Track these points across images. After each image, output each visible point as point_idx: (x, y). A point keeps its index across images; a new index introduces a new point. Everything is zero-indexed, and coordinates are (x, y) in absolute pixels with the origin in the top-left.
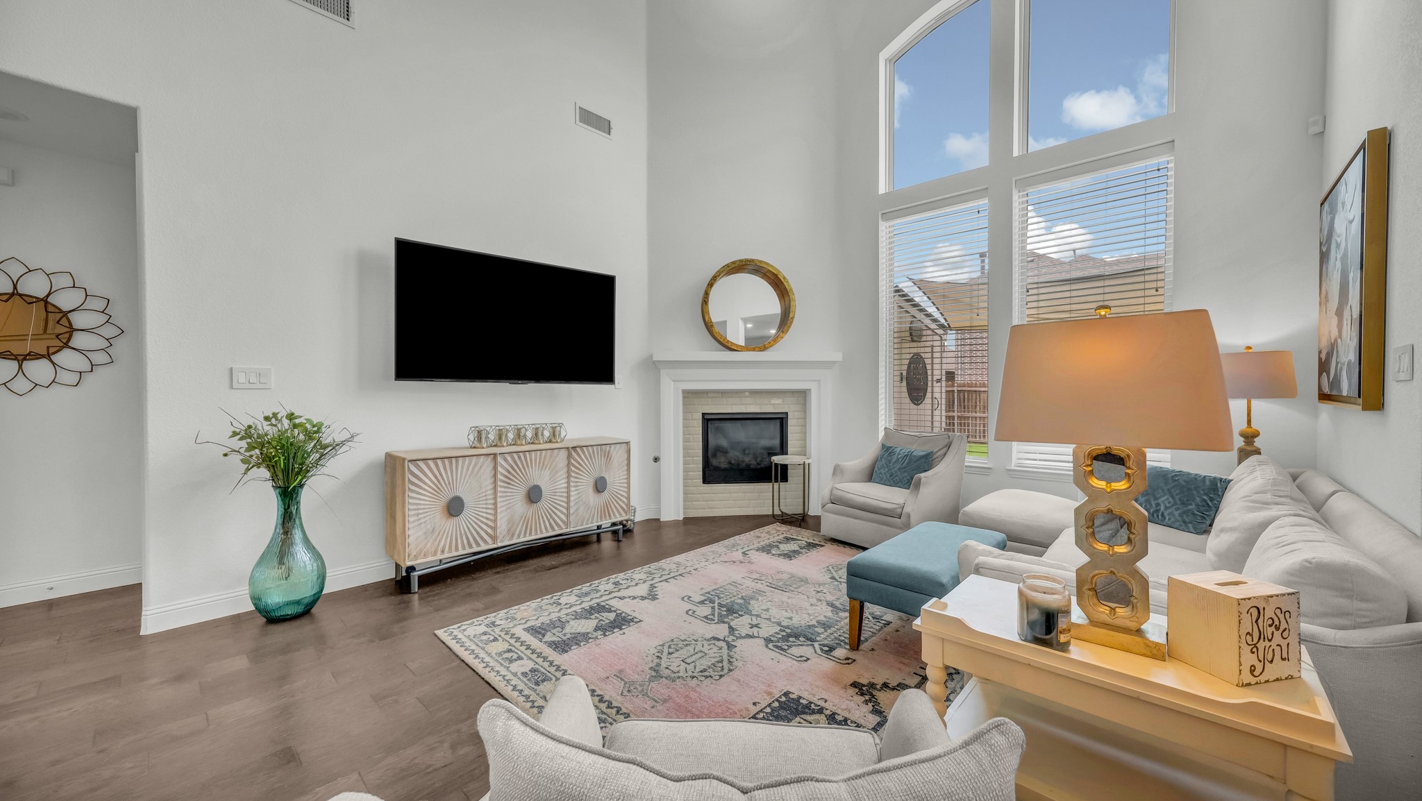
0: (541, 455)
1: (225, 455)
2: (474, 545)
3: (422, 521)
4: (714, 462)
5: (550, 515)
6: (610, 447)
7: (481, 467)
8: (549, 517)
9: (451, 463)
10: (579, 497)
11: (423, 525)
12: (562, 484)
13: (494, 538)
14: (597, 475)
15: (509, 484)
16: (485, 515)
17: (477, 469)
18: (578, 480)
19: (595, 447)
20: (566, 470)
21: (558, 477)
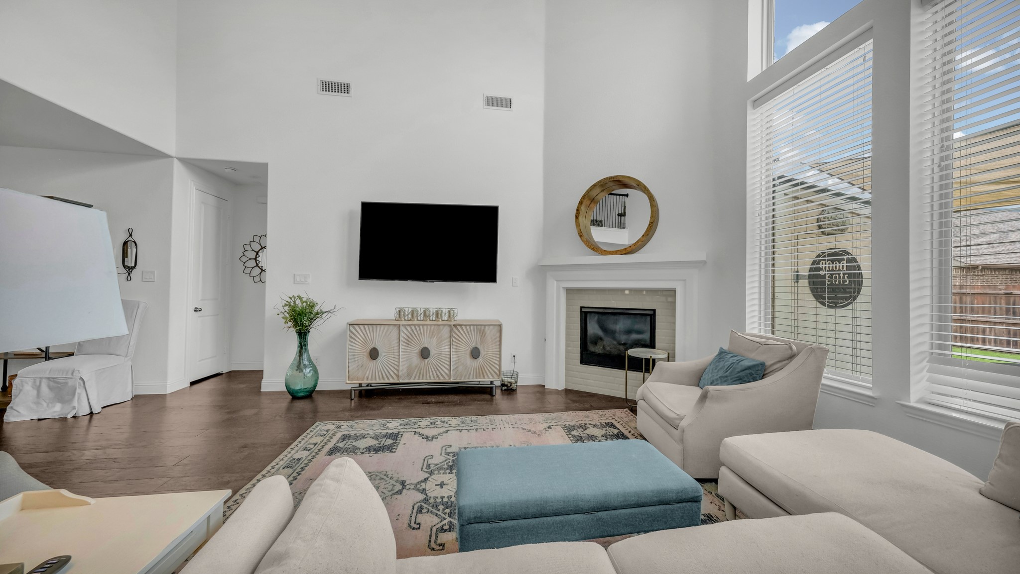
0: (431, 328)
1: (278, 314)
2: (386, 379)
3: (356, 359)
4: (592, 348)
5: (437, 368)
6: (485, 327)
7: (390, 332)
8: (436, 370)
9: (373, 328)
10: (459, 360)
11: (357, 362)
12: (446, 349)
13: (398, 376)
14: (473, 345)
15: (408, 344)
16: (392, 361)
17: (388, 333)
18: (458, 348)
19: (471, 326)
20: (449, 339)
21: (443, 344)
